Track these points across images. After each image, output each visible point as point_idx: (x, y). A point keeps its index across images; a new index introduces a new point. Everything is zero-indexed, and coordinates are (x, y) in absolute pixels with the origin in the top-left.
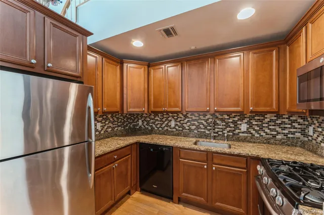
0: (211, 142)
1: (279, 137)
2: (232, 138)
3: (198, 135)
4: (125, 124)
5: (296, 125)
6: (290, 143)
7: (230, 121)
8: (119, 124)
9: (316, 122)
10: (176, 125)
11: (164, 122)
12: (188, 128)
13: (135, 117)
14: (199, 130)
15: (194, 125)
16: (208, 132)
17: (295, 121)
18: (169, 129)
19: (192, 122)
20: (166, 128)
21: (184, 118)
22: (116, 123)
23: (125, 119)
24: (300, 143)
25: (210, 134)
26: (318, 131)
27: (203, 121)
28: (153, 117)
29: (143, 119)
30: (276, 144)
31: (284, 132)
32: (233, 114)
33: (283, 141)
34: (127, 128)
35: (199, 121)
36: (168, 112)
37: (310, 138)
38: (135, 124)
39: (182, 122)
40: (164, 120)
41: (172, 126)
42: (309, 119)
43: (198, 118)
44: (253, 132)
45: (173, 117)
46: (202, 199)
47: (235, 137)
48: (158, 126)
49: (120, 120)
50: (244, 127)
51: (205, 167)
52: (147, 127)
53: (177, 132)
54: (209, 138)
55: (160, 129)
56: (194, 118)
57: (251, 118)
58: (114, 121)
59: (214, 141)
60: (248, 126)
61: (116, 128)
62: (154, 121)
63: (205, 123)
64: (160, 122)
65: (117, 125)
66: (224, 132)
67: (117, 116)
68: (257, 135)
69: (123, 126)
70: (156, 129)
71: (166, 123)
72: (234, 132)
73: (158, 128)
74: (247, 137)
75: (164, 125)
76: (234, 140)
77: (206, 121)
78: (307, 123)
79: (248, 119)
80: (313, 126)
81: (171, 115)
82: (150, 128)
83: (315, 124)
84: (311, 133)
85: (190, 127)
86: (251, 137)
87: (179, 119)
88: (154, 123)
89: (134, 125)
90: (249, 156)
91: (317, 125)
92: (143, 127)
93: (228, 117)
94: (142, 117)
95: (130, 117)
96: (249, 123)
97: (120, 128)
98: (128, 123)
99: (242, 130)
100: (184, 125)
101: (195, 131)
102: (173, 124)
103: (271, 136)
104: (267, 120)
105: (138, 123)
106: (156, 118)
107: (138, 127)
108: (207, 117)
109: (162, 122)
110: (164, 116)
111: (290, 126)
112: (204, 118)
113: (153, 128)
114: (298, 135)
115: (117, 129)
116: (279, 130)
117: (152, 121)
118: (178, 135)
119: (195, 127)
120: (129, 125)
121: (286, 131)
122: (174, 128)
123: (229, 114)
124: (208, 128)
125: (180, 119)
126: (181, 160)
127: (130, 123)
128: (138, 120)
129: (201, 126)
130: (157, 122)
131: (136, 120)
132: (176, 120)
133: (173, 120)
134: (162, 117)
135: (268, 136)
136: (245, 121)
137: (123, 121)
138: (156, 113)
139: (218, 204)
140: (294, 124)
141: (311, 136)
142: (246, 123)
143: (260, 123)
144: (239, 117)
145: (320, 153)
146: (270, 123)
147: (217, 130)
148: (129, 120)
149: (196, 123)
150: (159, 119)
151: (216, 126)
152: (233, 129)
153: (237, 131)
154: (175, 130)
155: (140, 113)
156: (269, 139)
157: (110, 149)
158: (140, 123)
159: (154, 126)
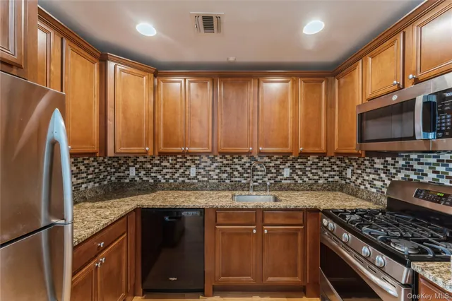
0: (251, 195)
1: (321, 182)
2: (274, 186)
3: (232, 185)
4: (101, 177)
5: (335, 167)
6: (331, 187)
7: (271, 165)
8: (90, 177)
9: (354, 164)
10: (198, 173)
11: (177, 170)
12: (217, 177)
13: (121, 162)
14: (233, 179)
15: (225, 172)
16: (245, 181)
17: (334, 163)
18: (187, 181)
19: (223, 169)
20: (181, 179)
21: (211, 162)
22: (85, 175)
23: (101, 168)
24: (338, 187)
25: (249, 184)
26: (357, 174)
27: (238, 167)
28: (158, 162)
29: (137, 166)
30: (318, 190)
31: (325, 175)
32: (276, 156)
33: (325, 186)
34: (106, 183)
35: (232, 166)
36: (184, 154)
37: (348, 181)
38: (122, 174)
39: (207, 169)
40: (177, 166)
41: (191, 175)
42: (347, 161)
43: (230, 162)
44: (296, 177)
45: (193, 161)
46: (249, 278)
47: (277, 186)
48: (167, 177)
49: (92, 169)
50: (286, 172)
51: (254, 231)
52: (145, 179)
53: (201, 184)
54: (246, 189)
55: (171, 181)
56: (225, 162)
57: (295, 160)
58: (81, 172)
59: (255, 193)
60: (291, 171)
61: (84, 186)
62: (161, 168)
63: (240, 169)
64: (170, 170)
65: (85, 180)
66: (264, 179)
67: (86, 162)
68: (300, 181)
69: (97, 180)
70: (163, 181)
71: (181, 171)
72: (276, 179)
73: (167, 180)
74: (290, 184)
75: (177, 175)
76: (276, 190)
77: (242, 165)
78: (344, 165)
79: (291, 162)
80: (351, 168)
81: (189, 158)
82: (151, 181)
83: (353, 166)
84: (349, 175)
85: (220, 175)
86: (295, 184)
87: (203, 164)
88: (159, 172)
89: (119, 178)
90: (307, 209)
91: (356, 166)
92: (137, 179)
93: (269, 160)
94: (135, 162)
95: (110, 162)
96: (292, 167)
97: (92, 184)
98: (106, 173)
99: (285, 176)
100: (210, 173)
101: (227, 181)
102: (193, 172)
103: (313, 182)
104: (310, 163)
105: (127, 172)
106: (163, 164)
107: (127, 181)
108: (243, 160)
109: (174, 170)
110: (179, 160)
111: (329, 169)
112: (240, 162)
113: (157, 181)
114: (337, 178)
115: (86, 188)
116: (321, 173)
117: (155, 168)
118: (202, 189)
119: (226, 175)
120: (109, 177)
121: (327, 175)
122: (195, 178)
123: (270, 155)
124: (245, 175)
125: (205, 164)
126: (218, 227)
127: (110, 174)
128: (127, 169)
129: (236, 173)
130: (165, 171)
131: (123, 168)
132: (197, 166)
133: (193, 166)
134: (175, 162)
135: (310, 182)
136: (288, 164)
137: (97, 171)
138: (164, 156)
139: (270, 279)
140: (333, 167)
141: (349, 179)
142: (289, 167)
143: (303, 167)
144: (281, 160)
145: (361, 196)
146: (313, 167)
147: (255, 177)
148: (109, 169)
149: (228, 169)
150: (168, 164)
151: (255, 173)
152: (275, 175)
153: (279, 177)
154: (196, 181)
155: (130, 156)
156: (312, 185)
157: (89, 231)
158: (132, 172)
159: (159, 177)
